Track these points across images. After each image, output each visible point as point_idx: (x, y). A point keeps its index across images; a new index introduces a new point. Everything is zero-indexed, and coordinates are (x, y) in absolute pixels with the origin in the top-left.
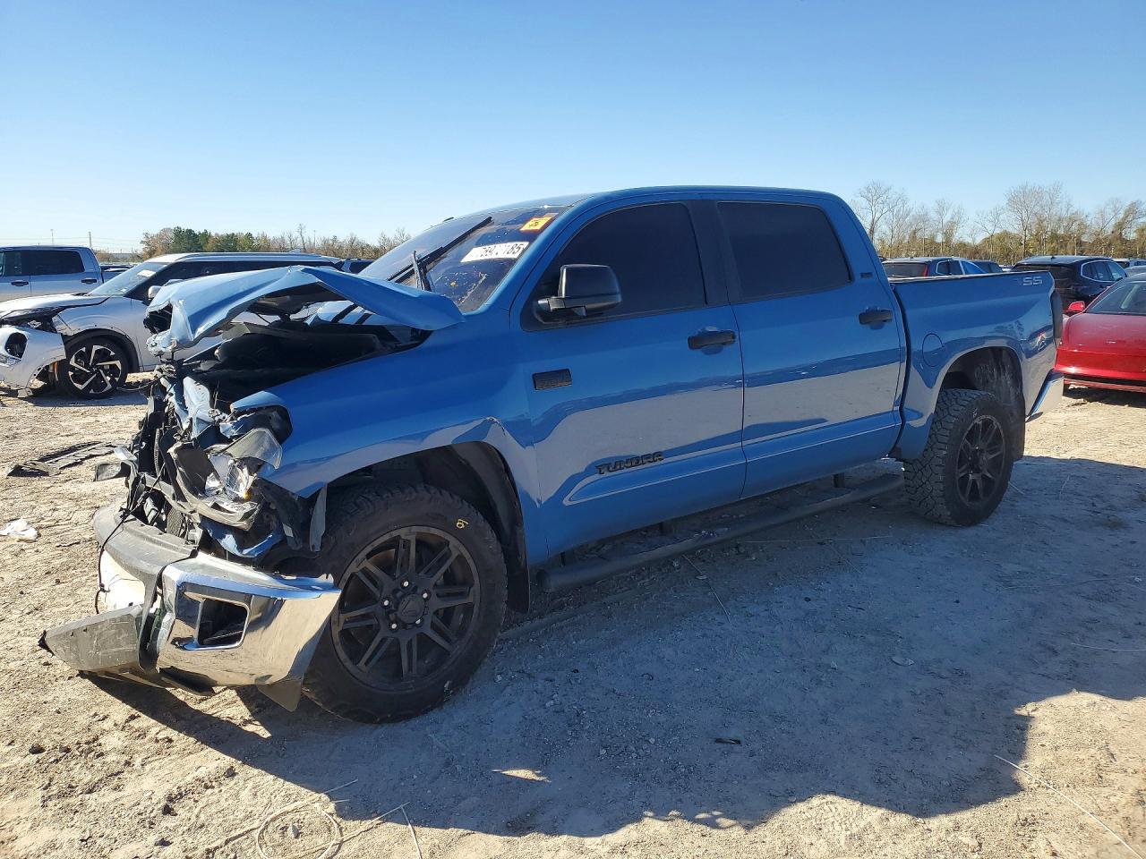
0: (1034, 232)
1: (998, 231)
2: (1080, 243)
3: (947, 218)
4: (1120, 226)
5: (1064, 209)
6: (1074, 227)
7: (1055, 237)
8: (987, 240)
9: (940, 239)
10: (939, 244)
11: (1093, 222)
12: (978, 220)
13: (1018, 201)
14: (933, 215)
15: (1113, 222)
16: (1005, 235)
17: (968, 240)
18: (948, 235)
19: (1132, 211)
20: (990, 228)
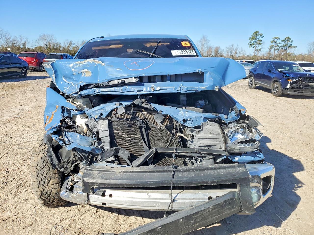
0: (48, 47)
1: (39, 46)
2: (60, 50)
3: (23, 41)
4: (69, 47)
5: (55, 41)
6: (58, 46)
7: (54, 48)
8: (35, 48)
9: (22, 47)
10: (22, 48)
11: (62, 45)
12: (33, 42)
13: (43, 37)
14: (19, 39)
15: (67, 45)
16: (41, 47)
17: (31, 48)
18: (24, 46)
19: (71, 43)
20: (37, 45)
